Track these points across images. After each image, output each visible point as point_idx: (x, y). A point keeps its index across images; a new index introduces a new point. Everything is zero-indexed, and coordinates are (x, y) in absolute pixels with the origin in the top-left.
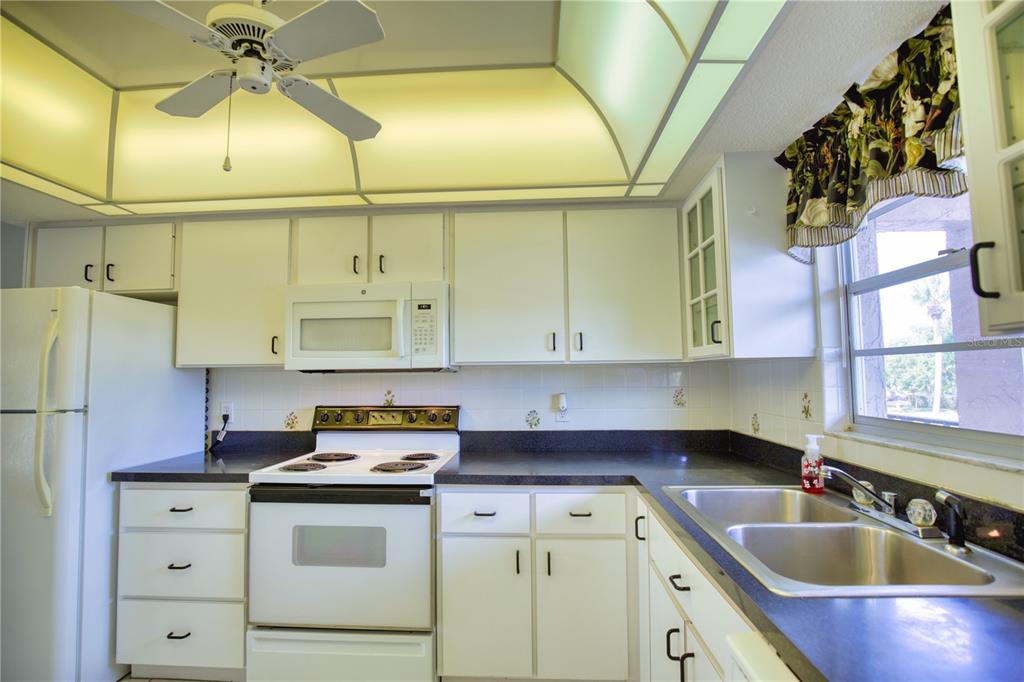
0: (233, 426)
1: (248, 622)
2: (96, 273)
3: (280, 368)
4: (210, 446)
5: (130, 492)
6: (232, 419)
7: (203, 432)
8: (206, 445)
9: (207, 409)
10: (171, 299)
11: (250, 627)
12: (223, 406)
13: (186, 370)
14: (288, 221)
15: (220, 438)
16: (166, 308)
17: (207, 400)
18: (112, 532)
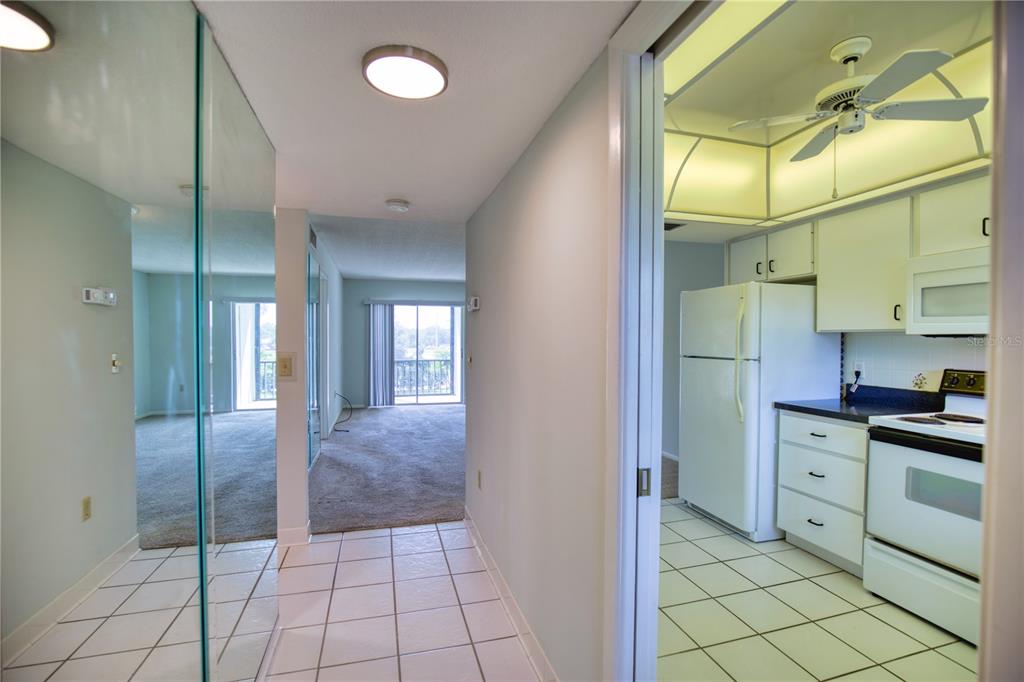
0: (865, 381)
1: (866, 532)
2: (763, 268)
3: (902, 333)
4: (844, 395)
5: (787, 418)
6: (863, 375)
7: (839, 384)
8: (842, 395)
9: (842, 366)
10: (811, 281)
11: (868, 536)
12: (856, 363)
13: (825, 334)
14: (909, 199)
15: (853, 390)
16: (808, 288)
17: (842, 359)
18: (775, 442)
